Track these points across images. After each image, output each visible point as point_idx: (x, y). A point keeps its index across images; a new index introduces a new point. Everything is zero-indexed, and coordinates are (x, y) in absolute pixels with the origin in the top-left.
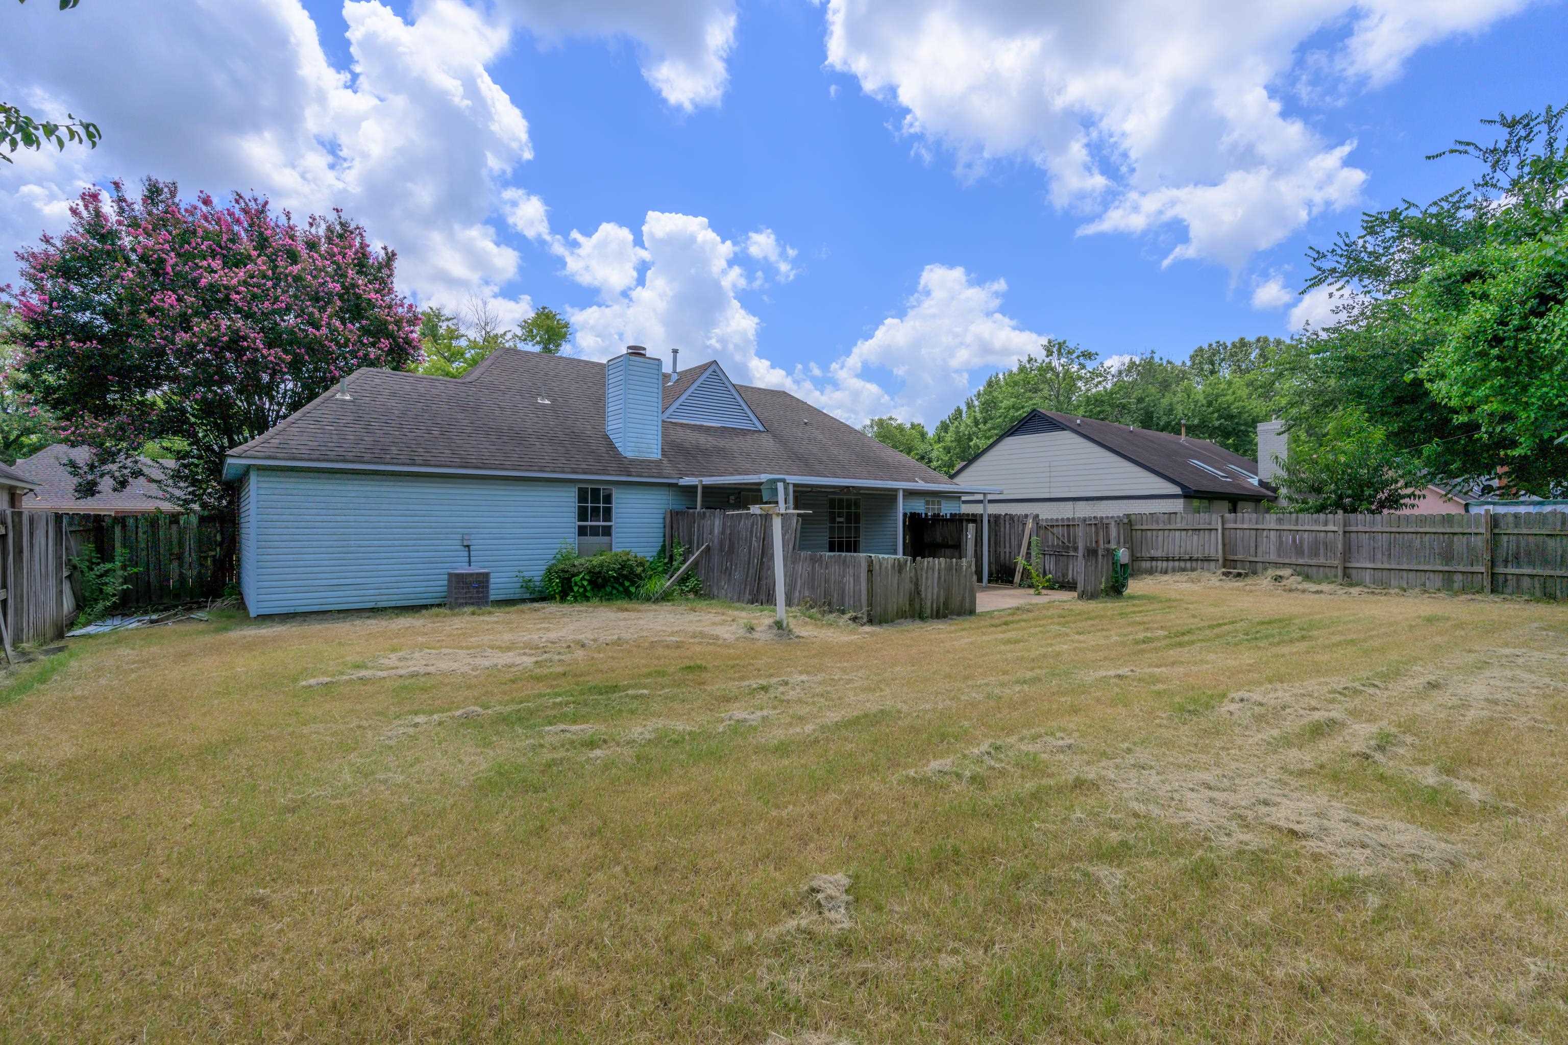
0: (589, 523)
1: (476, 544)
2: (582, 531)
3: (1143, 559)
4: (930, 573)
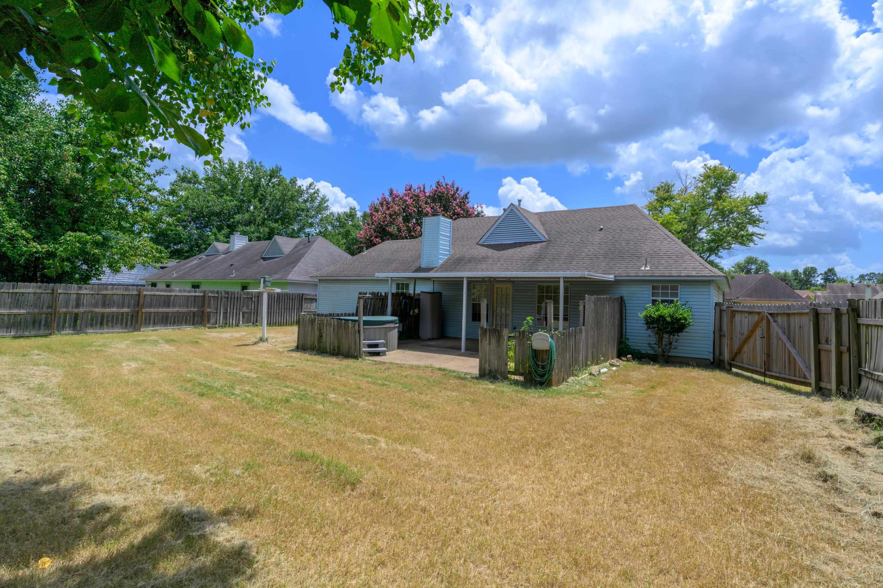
4: (328, 327)
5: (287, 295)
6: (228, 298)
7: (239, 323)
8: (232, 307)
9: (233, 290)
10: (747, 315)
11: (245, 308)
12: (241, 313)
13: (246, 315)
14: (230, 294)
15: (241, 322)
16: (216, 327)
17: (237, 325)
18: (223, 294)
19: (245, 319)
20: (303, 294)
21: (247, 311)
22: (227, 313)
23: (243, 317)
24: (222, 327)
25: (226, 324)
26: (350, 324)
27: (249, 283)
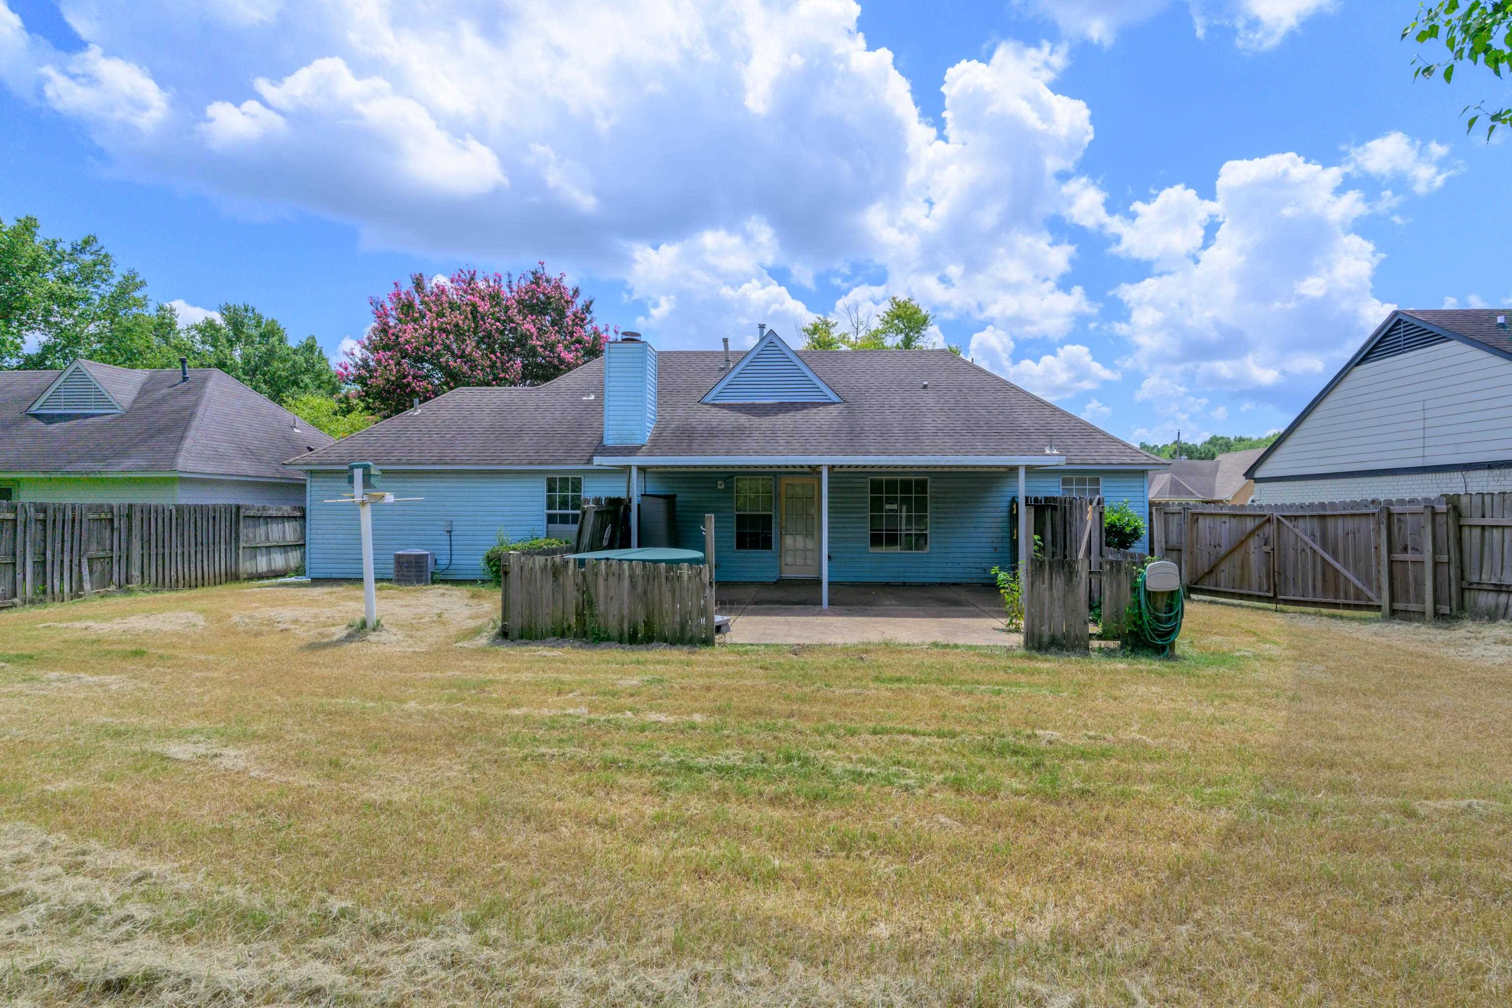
0: (558, 511)
1: (457, 530)
2: (551, 519)
3: (1480, 587)
4: (612, 581)
5: (199, 510)
6: (44, 522)
7: (81, 587)
8: (58, 546)
9: (56, 501)
10: (1227, 519)
11: (94, 545)
12: (85, 562)
13: (97, 567)
14: (50, 512)
15: (87, 586)
16: (14, 605)
17: (77, 594)
18: (32, 511)
19: (96, 575)
20: (238, 508)
21: (101, 554)
22: (44, 563)
23: (91, 573)
24: (32, 602)
25: (44, 592)
26: (685, 569)
27: (17, 482)
